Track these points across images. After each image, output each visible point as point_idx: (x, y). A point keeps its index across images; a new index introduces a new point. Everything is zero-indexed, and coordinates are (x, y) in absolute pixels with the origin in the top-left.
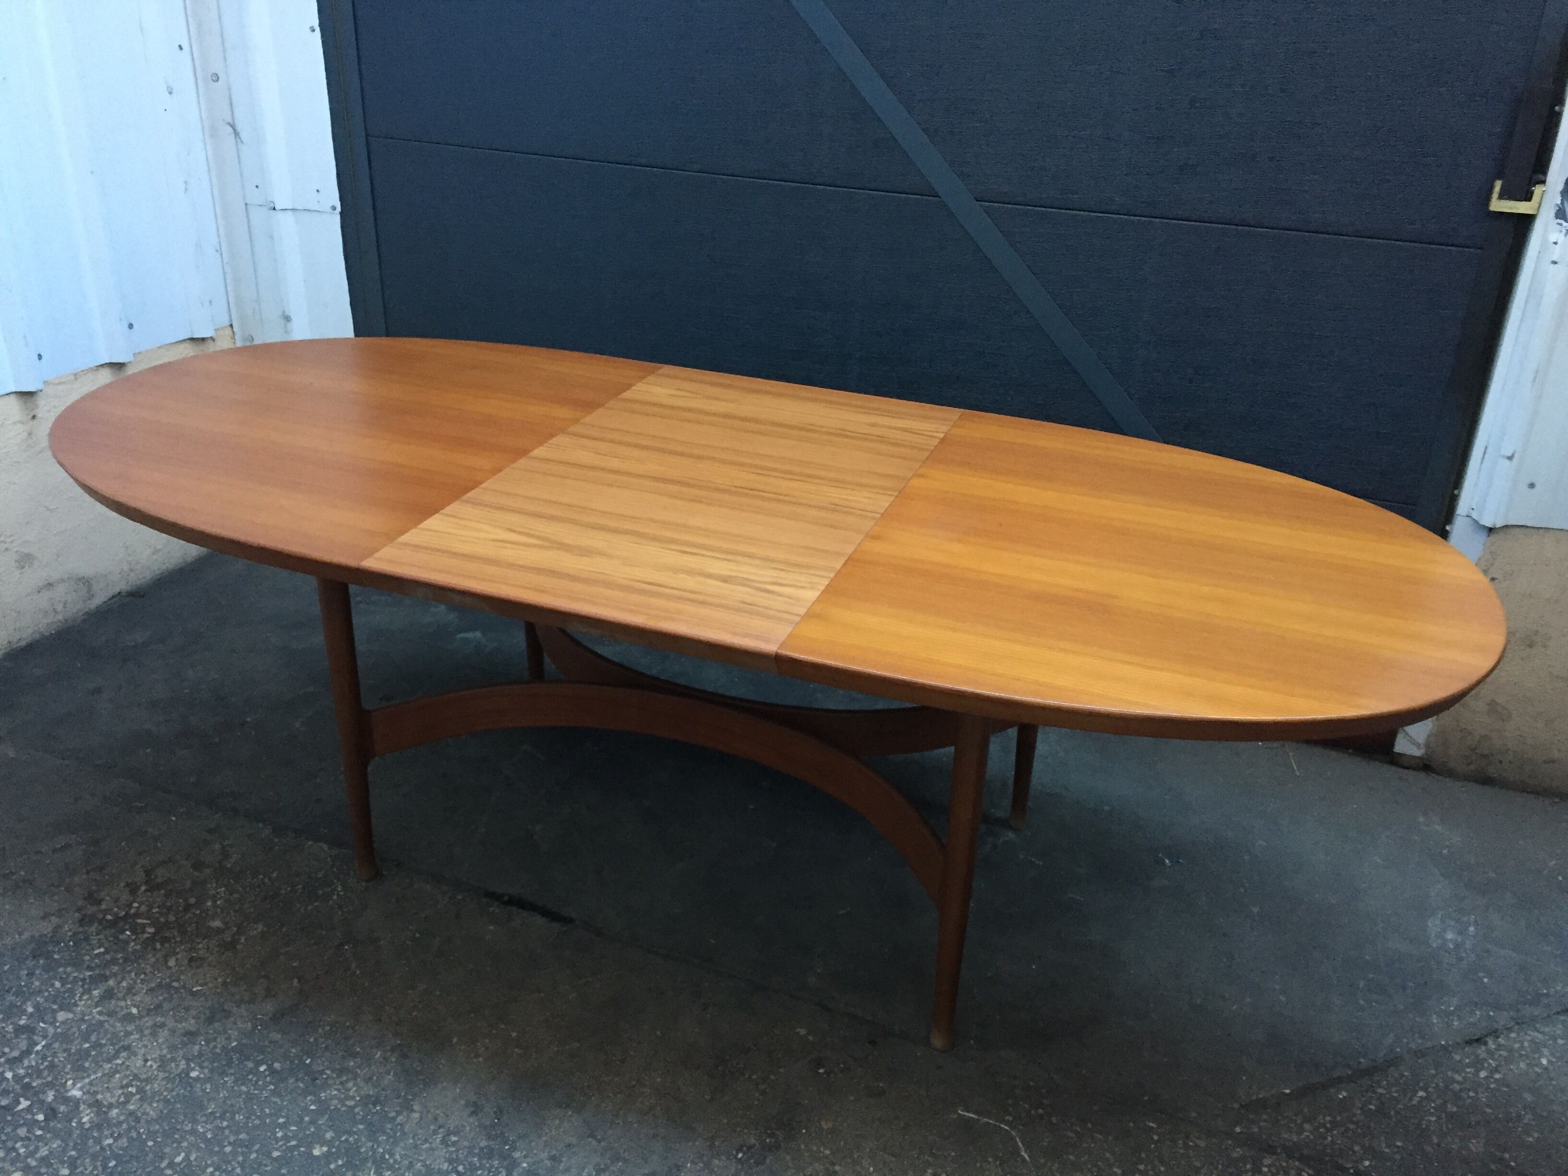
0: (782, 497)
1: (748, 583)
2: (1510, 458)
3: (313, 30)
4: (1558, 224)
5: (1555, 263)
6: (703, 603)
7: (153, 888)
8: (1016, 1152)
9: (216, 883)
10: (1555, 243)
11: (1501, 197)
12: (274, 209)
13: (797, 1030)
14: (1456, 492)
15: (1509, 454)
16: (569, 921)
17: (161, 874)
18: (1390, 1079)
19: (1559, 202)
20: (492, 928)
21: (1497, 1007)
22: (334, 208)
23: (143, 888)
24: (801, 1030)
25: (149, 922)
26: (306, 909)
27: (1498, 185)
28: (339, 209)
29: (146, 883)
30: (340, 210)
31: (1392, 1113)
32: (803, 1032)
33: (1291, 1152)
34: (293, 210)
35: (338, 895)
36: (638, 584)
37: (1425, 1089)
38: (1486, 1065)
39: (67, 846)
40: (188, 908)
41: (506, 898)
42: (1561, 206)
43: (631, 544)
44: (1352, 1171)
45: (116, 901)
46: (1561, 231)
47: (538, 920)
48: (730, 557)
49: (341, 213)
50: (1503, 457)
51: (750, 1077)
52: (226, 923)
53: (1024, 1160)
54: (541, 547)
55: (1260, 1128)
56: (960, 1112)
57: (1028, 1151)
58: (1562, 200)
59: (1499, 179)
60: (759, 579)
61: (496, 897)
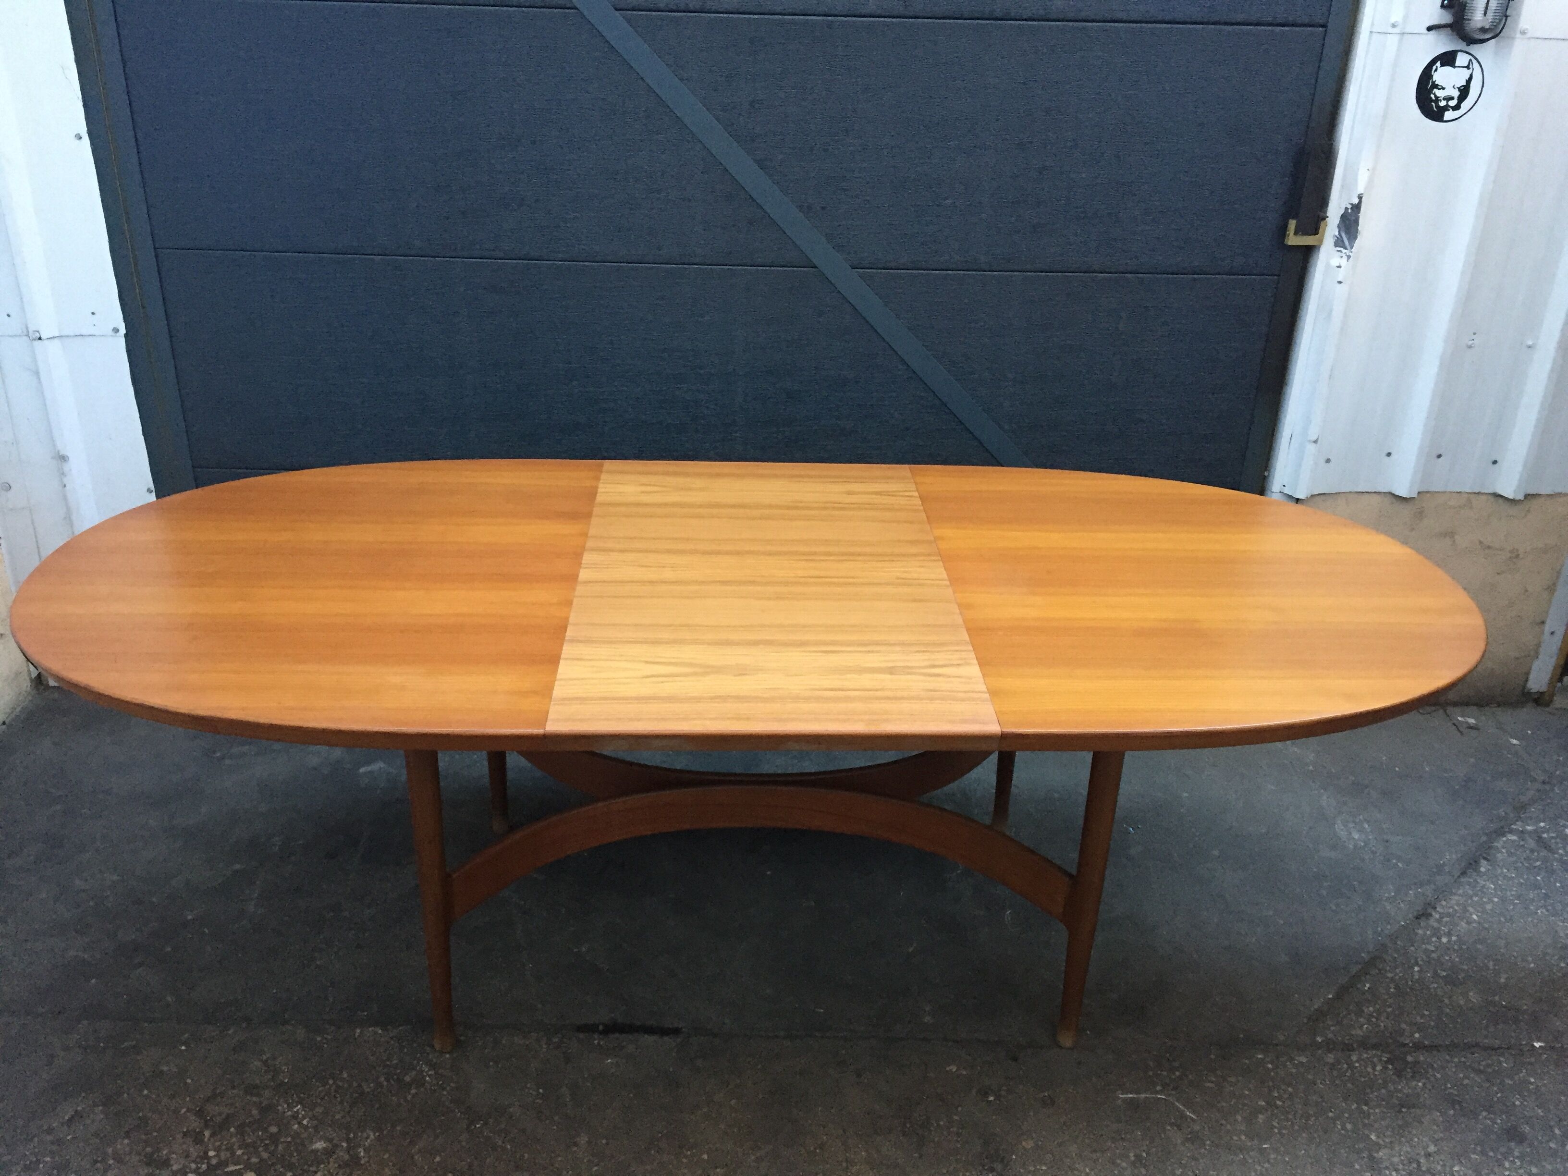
0: (851, 580)
1: (914, 670)
2: (1315, 442)
3: (81, 138)
4: (1337, 251)
5: (1340, 282)
6: (896, 698)
7: (220, 1129)
8: (1183, 1116)
9: (286, 1102)
10: (1339, 267)
11: (1296, 233)
12: (40, 339)
13: (948, 1069)
14: (1266, 474)
15: (1314, 439)
16: (676, 1031)
17: (215, 1110)
18: (1390, 964)
19: (1337, 233)
20: (609, 1061)
21: (1421, 885)
22: (116, 330)
23: (207, 1133)
24: (951, 1067)
25: (242, 1166)
26: (406, 1100)
27: (1292, 224)
28: (123, 331)
29: (206, 1126)
30: (125, 332)
31: (1408, 990)
32: (954, 1068)
33: (1364, 1044)
34: (60, 337)
35: (430, 1076)
36: (825, 692)
37: (1417, 964)
38: (1442, 932)
39: (78, 1116)
40: (274, 1139)
41: (601, 1028)
42: (1338, 236)
43: (773, 654)
44: (1411, 1045)
45: (187, 1156)
46: (1342, 257)
47: (650, 1039)
48: (870, 648)
49: (126, 336)
50: (1309, 441)
51: (938, 1125)
52: (330, 1140)
53: (1192, 1119)
54: (695, 674)
55: (1333, 1032)
56: (1121, 1096)
57: (1190, 1110)
58: (1339, 231)
59: (1293, 218)
60: (917, 664)
61: (588, 1029)
